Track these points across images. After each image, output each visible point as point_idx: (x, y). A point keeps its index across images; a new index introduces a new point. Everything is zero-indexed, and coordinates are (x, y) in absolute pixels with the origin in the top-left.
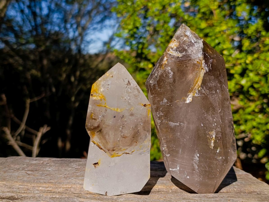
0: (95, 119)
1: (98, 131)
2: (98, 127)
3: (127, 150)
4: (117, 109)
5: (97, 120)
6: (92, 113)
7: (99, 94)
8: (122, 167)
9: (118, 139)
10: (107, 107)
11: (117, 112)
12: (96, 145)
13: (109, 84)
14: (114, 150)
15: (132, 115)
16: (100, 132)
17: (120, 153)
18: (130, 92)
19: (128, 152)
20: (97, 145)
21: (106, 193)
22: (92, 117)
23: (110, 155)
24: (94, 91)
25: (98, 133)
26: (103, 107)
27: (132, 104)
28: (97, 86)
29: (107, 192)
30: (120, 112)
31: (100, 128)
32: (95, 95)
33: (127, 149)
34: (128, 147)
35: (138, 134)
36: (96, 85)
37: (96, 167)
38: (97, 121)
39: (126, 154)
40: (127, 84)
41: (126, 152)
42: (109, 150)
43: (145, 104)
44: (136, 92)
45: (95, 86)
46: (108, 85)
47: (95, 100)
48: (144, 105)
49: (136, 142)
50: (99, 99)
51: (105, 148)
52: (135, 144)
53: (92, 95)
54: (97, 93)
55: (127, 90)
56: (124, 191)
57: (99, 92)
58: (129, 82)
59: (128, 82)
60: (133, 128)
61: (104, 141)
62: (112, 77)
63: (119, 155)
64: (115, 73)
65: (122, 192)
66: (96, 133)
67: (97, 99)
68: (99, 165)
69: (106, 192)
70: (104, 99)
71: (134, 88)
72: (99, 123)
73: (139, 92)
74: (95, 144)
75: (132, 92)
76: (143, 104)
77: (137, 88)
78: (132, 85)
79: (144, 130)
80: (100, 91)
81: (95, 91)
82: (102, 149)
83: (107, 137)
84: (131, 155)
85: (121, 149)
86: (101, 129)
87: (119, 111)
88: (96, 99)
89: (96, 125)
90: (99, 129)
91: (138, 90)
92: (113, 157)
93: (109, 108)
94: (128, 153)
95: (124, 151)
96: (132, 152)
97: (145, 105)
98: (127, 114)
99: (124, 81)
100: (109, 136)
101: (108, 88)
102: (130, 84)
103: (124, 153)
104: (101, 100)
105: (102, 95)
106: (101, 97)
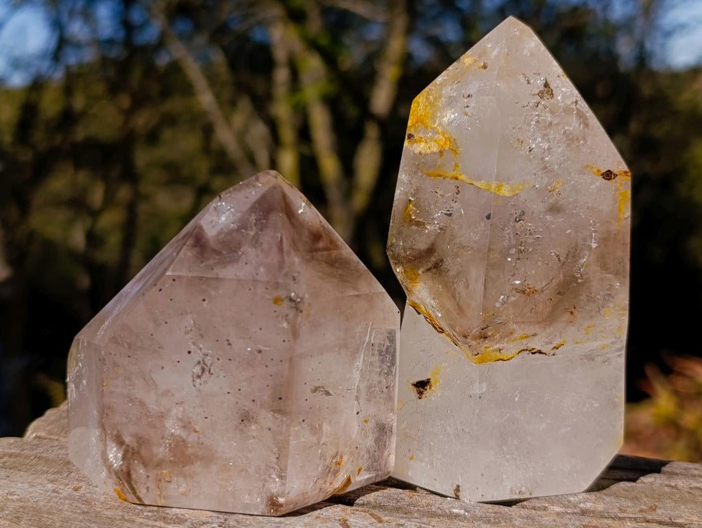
0: (418, 224)
1: (430, 265)
2: (430, 251)
3: (537, 338)
4: (499, 187)
5: (426, 228)
6: (410, 200)
7: (435, 132)
8: (517, 399)
9: (502, 297)
10: (462, 177)
11: (497, 197)
12: (421, 316)
13: (471, 92)
14: (486, 338)
15: (555, 209)
16: (434, 270)
17: (510, 348)
18: (550, 124)
19: (538, 348)
20: (426, 318)
21: (458, 489)
22: (410, 215)
23: (470, 355)
24: (417, 122)
25: (430, 274)
26: (448, 179)
27: (556, 167)
28: (430, 103)
29: (458, 486)
30: (510, 197)
31: (436, 254)
32: (422, 136)
33: (535, 335)
34: (537, 329)
35: (580, 281)
36: (427, 99)
37: (424, 395)
38: (427, 231)
39: (533, 353)
40: (541, 95)
41: (531, 346)
42: (465, 337)
43: (609, 171)
44: (574, 125)
45: (421, 105)
46: (466, 95)
47: (420, 153)
48: (602, 175)
49: (572, 313)
50: (435, 149)
51: (453, 327)
52: (567, 316)
53: (411, 136)
54: (427, 128)
55: (538, 115)
56: (523, 489)
57: (435, 126)
58: (546, 85)
59: (542, 88)
60: (559, 260)
61: (449, 304)
62: (485, 67)
63: (504, 355)
64: (495, 53)
65: (517, 492)
66: (423, 272)
67: (428, 151)
68: (433, 388)
69: (455, 487)
70: (454, 151)
71: (567, 110)
72: (432, 238)
73: (586, 125)
74: (419, 313)
75: (555, 122)
76: (599, 171)
77: (578, 110)
78: (559, 98)
79: (604, 267)
80: (437, 123)
81: (423, 123)
82: (442, 331)
83: (460, 288)
84: (551, 360)
85: (511, 333)
86: (442, 261)
87: (505, 191)
88: (424, 152)
89: (422, 245)
90: (433, 259)
91: (580, 115)
92: (482, 361)
93: (468, 181)
94: (540, 352)
95: (525, 341)
96: (555, 347)
97: (608, 175)
98: (537, 207)
99: (529, 83)
100: (467, 286)
101: (467, 107)
102: (552, 94)
103: (524, 350)
104: (441, 153)
105: (443, 134)
106: (442, 143)
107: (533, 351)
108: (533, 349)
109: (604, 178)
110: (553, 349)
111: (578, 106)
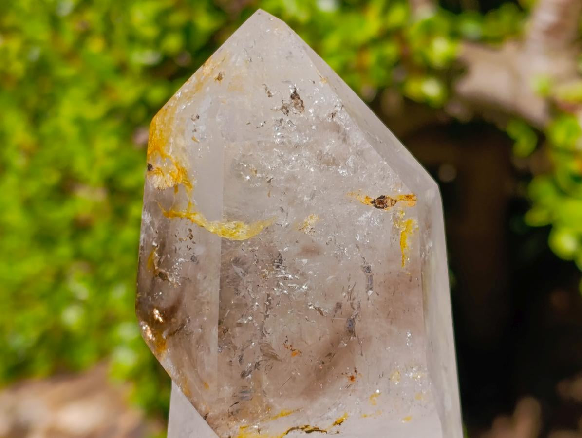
0: (161, 276)
3: (305, 413)
5: (169, 281)
6: (153, 246)
7: (169, 161)
10: (197, 218)
13: (201, 112)
15: (311, 251)
17: (273, 427)
18: (298, 145)
19: (312, 425)
22: (154, 265)
24: (155, 150)
25: (173, 339)
26: (183, 220)
27: (306, 198)
28: (165, 125)
32: (159, 166)
36: (162, 121)
38: (169, 284)
39: (308, 432)
40: (285, 109)
41: (301, 423)
43: (383, 197)
45: (158, 127)
46: (194, 117)
47: (158, 188)
48: (372, 202)
49: (352, 378)
50: (171, 184)
52: (346, 384)
53: (150, 167)
54: (162, 156)
57: (170, 154)
58: (294, 96)
59: (288, 100)
60: (322, 313)
62: (219, 78)
64: (233, 60)
67: (165, 186)
70: (187, 185)
71: (321, 125)
73: (347, 141)
75: (304, 142)
76: (368, 198)
77: (335, 123)
78: (311, 111)
80: (172, 150)
81: (158, 149)
88: (161, 187)
91: (338, 130)
93: (200, 223)
94: (317, 430)
95: (290, 418)
96: (336, 423)
97: (380, 203)
99: (270, 95)
101: (196, 131)
102: (302, 106)
103: (292, 429)
104: (176, 187)
105: (177, 164)
106: (175, 174)
107: (307, 429)
108: (307, 427)
109: (376, 206)
110: (334, 425)
111: (334, 119)
